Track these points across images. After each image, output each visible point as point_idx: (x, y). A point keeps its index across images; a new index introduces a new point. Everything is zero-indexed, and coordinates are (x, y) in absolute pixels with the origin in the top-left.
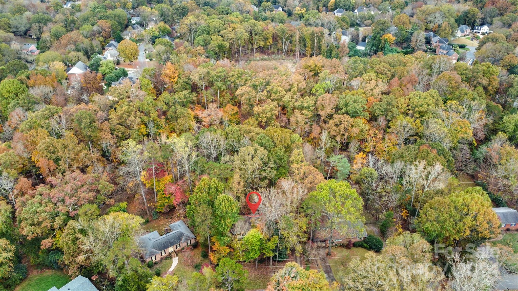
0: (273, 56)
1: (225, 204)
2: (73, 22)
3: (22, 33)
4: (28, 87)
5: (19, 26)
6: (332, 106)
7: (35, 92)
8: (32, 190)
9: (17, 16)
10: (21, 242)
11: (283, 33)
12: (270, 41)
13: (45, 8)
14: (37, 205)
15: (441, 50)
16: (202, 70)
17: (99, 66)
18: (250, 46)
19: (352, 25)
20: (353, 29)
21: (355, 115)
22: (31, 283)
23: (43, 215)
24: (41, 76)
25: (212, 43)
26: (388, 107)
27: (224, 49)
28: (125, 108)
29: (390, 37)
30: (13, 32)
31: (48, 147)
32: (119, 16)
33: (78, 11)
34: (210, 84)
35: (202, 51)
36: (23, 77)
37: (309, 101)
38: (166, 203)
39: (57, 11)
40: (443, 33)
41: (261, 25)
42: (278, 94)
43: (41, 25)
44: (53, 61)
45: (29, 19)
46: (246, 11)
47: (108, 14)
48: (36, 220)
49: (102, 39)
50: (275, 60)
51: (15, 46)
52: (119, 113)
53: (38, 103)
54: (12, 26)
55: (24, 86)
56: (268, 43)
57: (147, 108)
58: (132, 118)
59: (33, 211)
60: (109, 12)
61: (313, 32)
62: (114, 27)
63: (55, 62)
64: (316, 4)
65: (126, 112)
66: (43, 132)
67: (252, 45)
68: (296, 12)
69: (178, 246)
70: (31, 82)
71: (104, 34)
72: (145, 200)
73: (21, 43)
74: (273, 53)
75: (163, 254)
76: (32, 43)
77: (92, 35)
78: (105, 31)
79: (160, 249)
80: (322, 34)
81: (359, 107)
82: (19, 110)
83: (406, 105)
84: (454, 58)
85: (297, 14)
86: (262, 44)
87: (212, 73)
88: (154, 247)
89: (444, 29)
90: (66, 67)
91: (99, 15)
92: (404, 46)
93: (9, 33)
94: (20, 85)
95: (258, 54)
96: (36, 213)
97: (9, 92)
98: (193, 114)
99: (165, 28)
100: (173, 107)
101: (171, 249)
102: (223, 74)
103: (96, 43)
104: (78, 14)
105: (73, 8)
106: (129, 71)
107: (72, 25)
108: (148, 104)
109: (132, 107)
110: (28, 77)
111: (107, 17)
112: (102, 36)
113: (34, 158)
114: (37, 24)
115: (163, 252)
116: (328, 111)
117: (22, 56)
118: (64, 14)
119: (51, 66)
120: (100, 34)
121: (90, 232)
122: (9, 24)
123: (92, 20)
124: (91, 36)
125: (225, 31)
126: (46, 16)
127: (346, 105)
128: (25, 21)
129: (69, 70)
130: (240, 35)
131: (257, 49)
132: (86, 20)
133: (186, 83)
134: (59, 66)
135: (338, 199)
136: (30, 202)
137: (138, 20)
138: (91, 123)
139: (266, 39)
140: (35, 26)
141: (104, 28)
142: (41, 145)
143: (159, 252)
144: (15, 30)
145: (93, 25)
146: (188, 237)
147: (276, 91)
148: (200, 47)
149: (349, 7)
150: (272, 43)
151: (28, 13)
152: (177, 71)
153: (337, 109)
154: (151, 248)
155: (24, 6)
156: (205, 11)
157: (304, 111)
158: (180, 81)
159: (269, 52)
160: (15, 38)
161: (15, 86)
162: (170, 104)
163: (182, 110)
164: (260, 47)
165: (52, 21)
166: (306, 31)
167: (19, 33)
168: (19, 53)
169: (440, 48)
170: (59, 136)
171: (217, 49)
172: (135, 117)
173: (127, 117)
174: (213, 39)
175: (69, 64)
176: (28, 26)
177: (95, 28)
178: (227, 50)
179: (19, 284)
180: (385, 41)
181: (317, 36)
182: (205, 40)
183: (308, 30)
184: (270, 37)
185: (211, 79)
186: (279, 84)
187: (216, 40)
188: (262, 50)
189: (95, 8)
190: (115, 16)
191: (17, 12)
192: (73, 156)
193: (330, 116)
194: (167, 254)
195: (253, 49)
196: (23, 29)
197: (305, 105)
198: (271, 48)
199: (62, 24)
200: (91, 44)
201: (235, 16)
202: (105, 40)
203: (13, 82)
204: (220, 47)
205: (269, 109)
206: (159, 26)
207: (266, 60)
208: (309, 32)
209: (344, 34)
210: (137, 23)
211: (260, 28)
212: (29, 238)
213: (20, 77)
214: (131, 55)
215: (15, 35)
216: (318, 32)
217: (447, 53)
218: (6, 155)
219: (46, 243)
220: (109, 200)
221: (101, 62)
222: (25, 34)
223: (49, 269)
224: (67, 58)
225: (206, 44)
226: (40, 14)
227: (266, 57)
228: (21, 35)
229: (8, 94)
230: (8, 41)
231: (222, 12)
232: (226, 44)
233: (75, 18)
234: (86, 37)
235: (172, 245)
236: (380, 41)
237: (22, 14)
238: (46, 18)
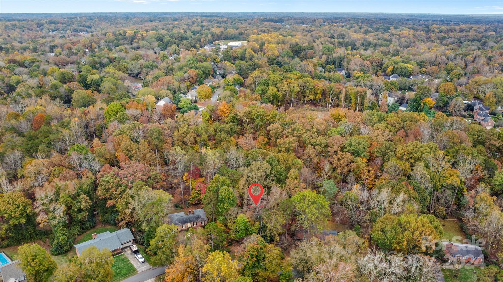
0: (320, 108)
1: (225, 192)
2: (172, 69)
3: (135, 75)
4: (125, 108)
5: (133, 69)
6: (338, 145)
7: (129, 112)
8: (110, 169)
9: (134, 62)
10: (96, 202)
11: (331, 90)
12: (319, 96)
13: (155, 57)
14: (109, 177)
15: (478, 117)
16: (247, 109)
17: (179, 101)
18: (302, 98)
19: (400, 89)
20: (400, 92)
21: (356, 154)
22: (96, 230)
23: (112, 184)
24: (136, 103)
25: (269, 92)
26: (387, 151)
27: (278, 99)
28: (185, 129)
29: (431, 101)
30: (128, 74)
31: (127, 147)
32: (206, 68)
33: (177, 62)
34: (252, 121)
35: (259, 97)
36: (124, 102)
37: (321, 139)
38: (197, 197)
39: (163, 61)
40: (487, 102)
41: (313, 82)
42: (299, 132)
43: (149, 70)
44: (148, 95)
45: (142, 65)
46: (308, 71)
47: (198, 65)
48: (107, 187)
49: (189, 83)
50: (321, 111)
51: (127, 83)
52: (180, 133)
53: (129, 120)
54: (128, 69)
55: (123, 108)
56: (317, 97)
57: (200, 131)
58: (188, 137)
59: (107, 181)
60: (200, 64)
61: (358, 91)
62: (199, 76)
63: (149, 96)
64: (374, 69)
65: (185, 132)
66: (126, 138)
67: (305, 97)
68: (354, 75)
69: (195, 224)
70: (128, 106)
71: (191, 80)
72: (182, 192)
73: (132, 82)
74: (322, 106)
75: (184, 227)
76: (140, 83)
77: (183, 80)
78: (192, 78)
79: (181, 223)
80: (365, 93)
81: (360, 148)
82: (116, 122)
83: (402, 151)
84: (490, 124)
85: (355, 76)
86: (312, 97)
87: (254, 112)
88: (178, 220)
89: (487, 98)
90: (156, 100)
91: (191, 66)
92: (443, 110)
93: (125, 74)
94: (120, 107)
95: (308, 105)
96: (108, 182)
97: (112, 111)
98: (235, 141)
99: (239, 79)
100: (219, 133)
101: (189, 225)
102: (261, 113)
103: (183, 86)
104: (177, 64)
105: (175, 59)
106: (200, 108)
107: (171, 71)
108: (202, 129)
109: (189, 129)
110: (127, 103)
111: (197, 68)
112: (190, 81)
113: (117, 154)
114: (146, 69)
115: (184, 226)
116: (335, 148)
117: (130, 91)
118: (167, 63)
119: (146, 98)
120: (188, 79)
121: (136, 198)
122: (127, 68)
123: (185, 69)
124: (181, 81)
125: (280, 84)
126: (154, 64)
127: (351, 146)
128: (138, 66)
129: (157, 102)
130: (292, 88)
131: (307, 101)
132: (181, 68)
133: (234, 117)
134: (151, 98)
135: (306, 202)
136: (106, 175)
137: (222, 72)
138: (159, 136)
139: (316, 94)
140: (145, 70)
141: (191, 75)
142: (123, 145)
143: (181, 224)
144: (130, 72)
145: (185, 72)
146: (203, 219)
147: (299, 129)
148: (257, 95)
149: (405, 73)
150: (321, 97)
151: (142, 61)
152: (230, 109)
153: (343, 148)
154: (176, 220)
155: (141, 56)
156: (272, 68)
157: (317, 147)
158: (230, 115)
159: (318, 104)
160: (128, 77)
161: (117, 107)
162: (218, 131)
163: (225, 136)
164: (311, 100)
165: (157, 68)
166: (351, 90)
167: (133, 75)
168: (128, 88)
169: (478, 114)
170: (137, 142)
171: (271, 97)
172: (191, 137)
173: (185, 136)
174: (270, 90)
175: (158, 98)
176: (140, 70)
177: (186, 75)
178: (281, 99)
179: (89, 230)
180: (425, 104)
181: (361, 95)
182: (262, 90)
183: (353, 89)
184: (319, 92)
185: (253, 117)
186: (302, 124)
187: (272, 91)
188: (312, 102)
189: (189, 61)
190: (203, 67)
191: (135, 59)
192: (142, 155)
193: (336, 153)
194: (186, 228)
195: (304, 101)
196: (136, 72)
197: (318, 142)
198: (320, 101)
199: (163, 71)
200: (180, 86)
201: (295, 74)
202: (191, 84)
203: (117, 105)
204: (275, 96)
205: (288, 141)
206: (234, 77)
207: (313, 110)
208: (353, 91)
209: (389, 95)
210: (220, 75)
211: (312, 84)
212: (101, 198)
213: (122, 102)
214: (205, 96)
215: (129, 76)
216: (362, 91)
217: (484, 119)
218: (100, 149)
219: (110, 203)
220: (156, 185)
221: (181, 99)
222: (137, 75)
223: (109, 225)
224: (158, 93)
225: (263, 92)
226: (150, 62)
227: (314, 108)
228: (133, 77)
229: (111, 112)
230: (123, 79)
231: (287, 70)
232: (280, 95)
233: (174, 67)
234: (178, 81)
235: (190, 221)
236: (419, 104)
237: (138, 61)
238: (154, 65)
